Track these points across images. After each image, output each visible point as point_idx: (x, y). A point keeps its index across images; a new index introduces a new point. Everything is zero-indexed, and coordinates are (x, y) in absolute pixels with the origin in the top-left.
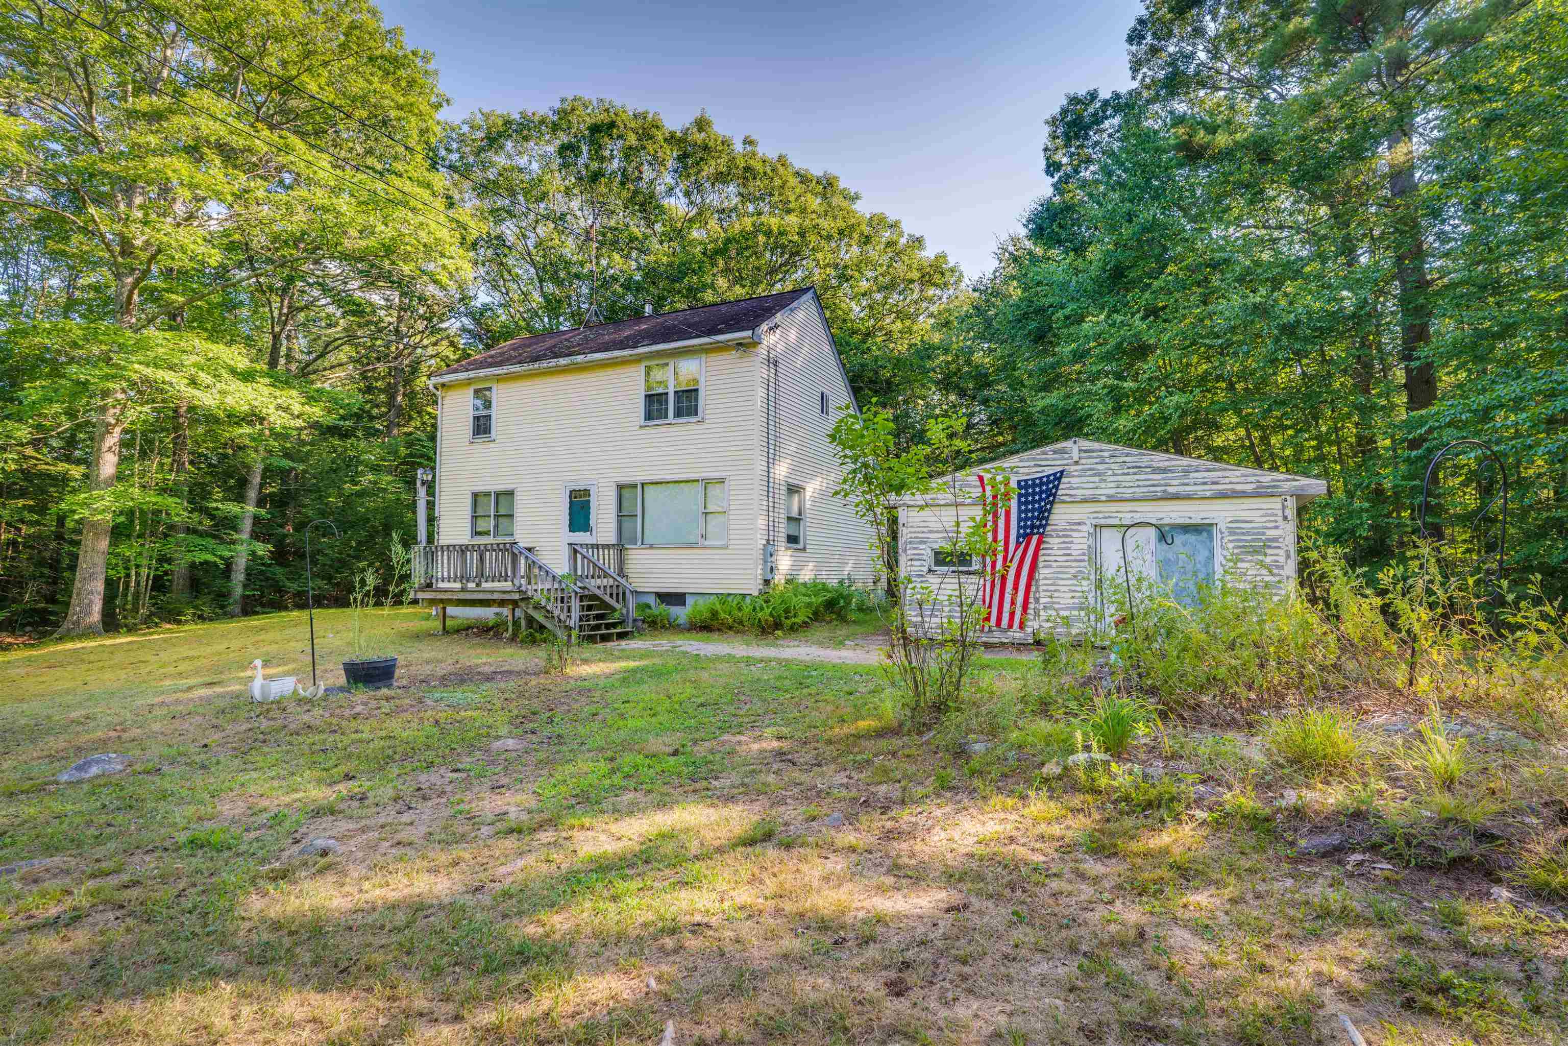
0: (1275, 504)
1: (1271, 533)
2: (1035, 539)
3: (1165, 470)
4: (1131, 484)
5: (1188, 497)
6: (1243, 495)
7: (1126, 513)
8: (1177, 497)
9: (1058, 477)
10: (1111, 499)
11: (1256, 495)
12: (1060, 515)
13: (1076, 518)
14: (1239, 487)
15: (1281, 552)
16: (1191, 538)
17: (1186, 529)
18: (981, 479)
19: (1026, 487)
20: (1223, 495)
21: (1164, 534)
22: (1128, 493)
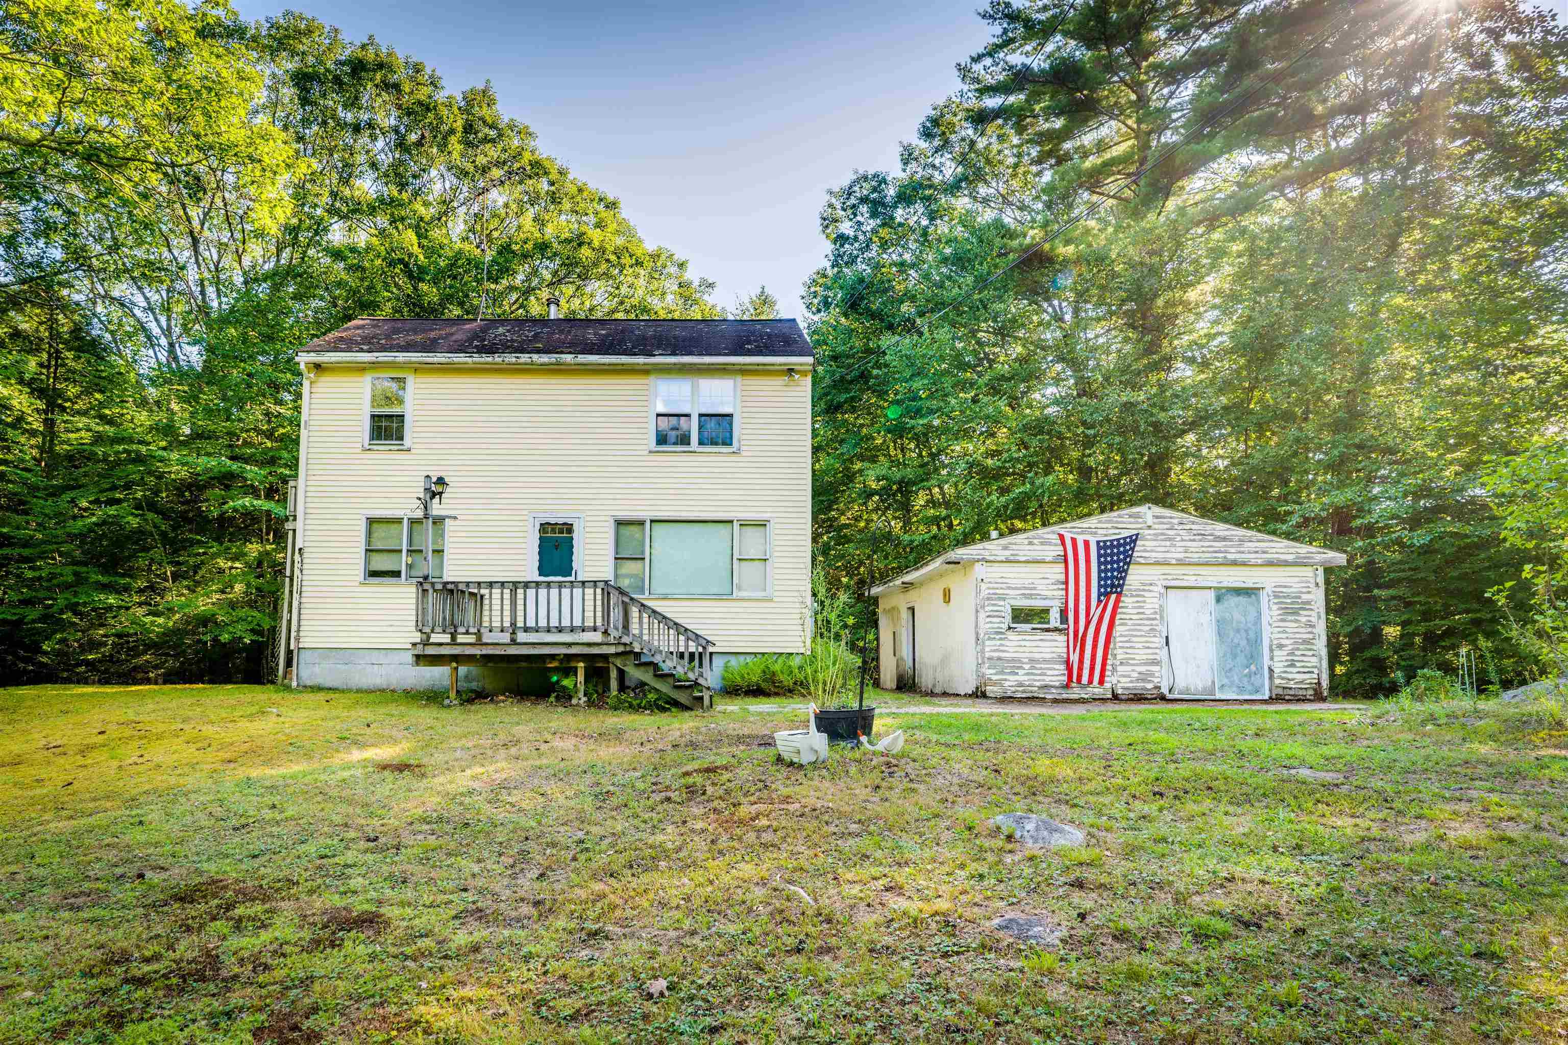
0: (1308, 572)
1: (1305, 597)
2: (1114, 596)
3: (1224, 539)
4: (1197, 549)
5: (1244, 564)
6: (1286, 564)
7: (1190, 577)
8: (1234, 563)
9: (1133, 540)
10: (1181, 563)
11: (1295, 564)
12: (1135, 576)
13: (1147, 579)
14: (1283, 557)
15: (1314, 614)
16: (1242, 599)
17: (1239, 591)
18: (1062, 537)
19: (1105, 547)
20: (1270, 564)
21: (1221, 594)
22: (1195, 557)
